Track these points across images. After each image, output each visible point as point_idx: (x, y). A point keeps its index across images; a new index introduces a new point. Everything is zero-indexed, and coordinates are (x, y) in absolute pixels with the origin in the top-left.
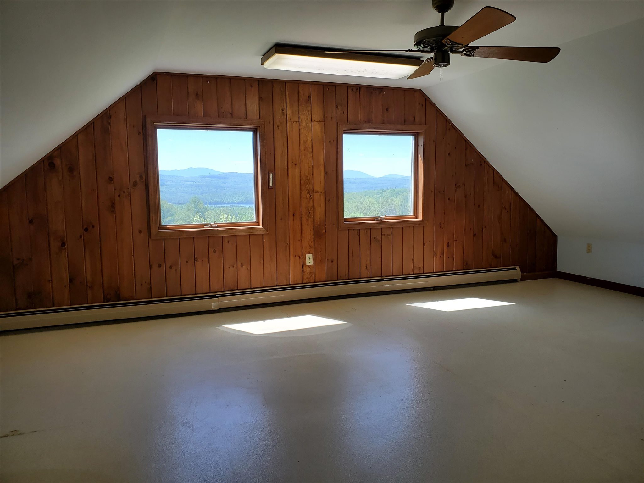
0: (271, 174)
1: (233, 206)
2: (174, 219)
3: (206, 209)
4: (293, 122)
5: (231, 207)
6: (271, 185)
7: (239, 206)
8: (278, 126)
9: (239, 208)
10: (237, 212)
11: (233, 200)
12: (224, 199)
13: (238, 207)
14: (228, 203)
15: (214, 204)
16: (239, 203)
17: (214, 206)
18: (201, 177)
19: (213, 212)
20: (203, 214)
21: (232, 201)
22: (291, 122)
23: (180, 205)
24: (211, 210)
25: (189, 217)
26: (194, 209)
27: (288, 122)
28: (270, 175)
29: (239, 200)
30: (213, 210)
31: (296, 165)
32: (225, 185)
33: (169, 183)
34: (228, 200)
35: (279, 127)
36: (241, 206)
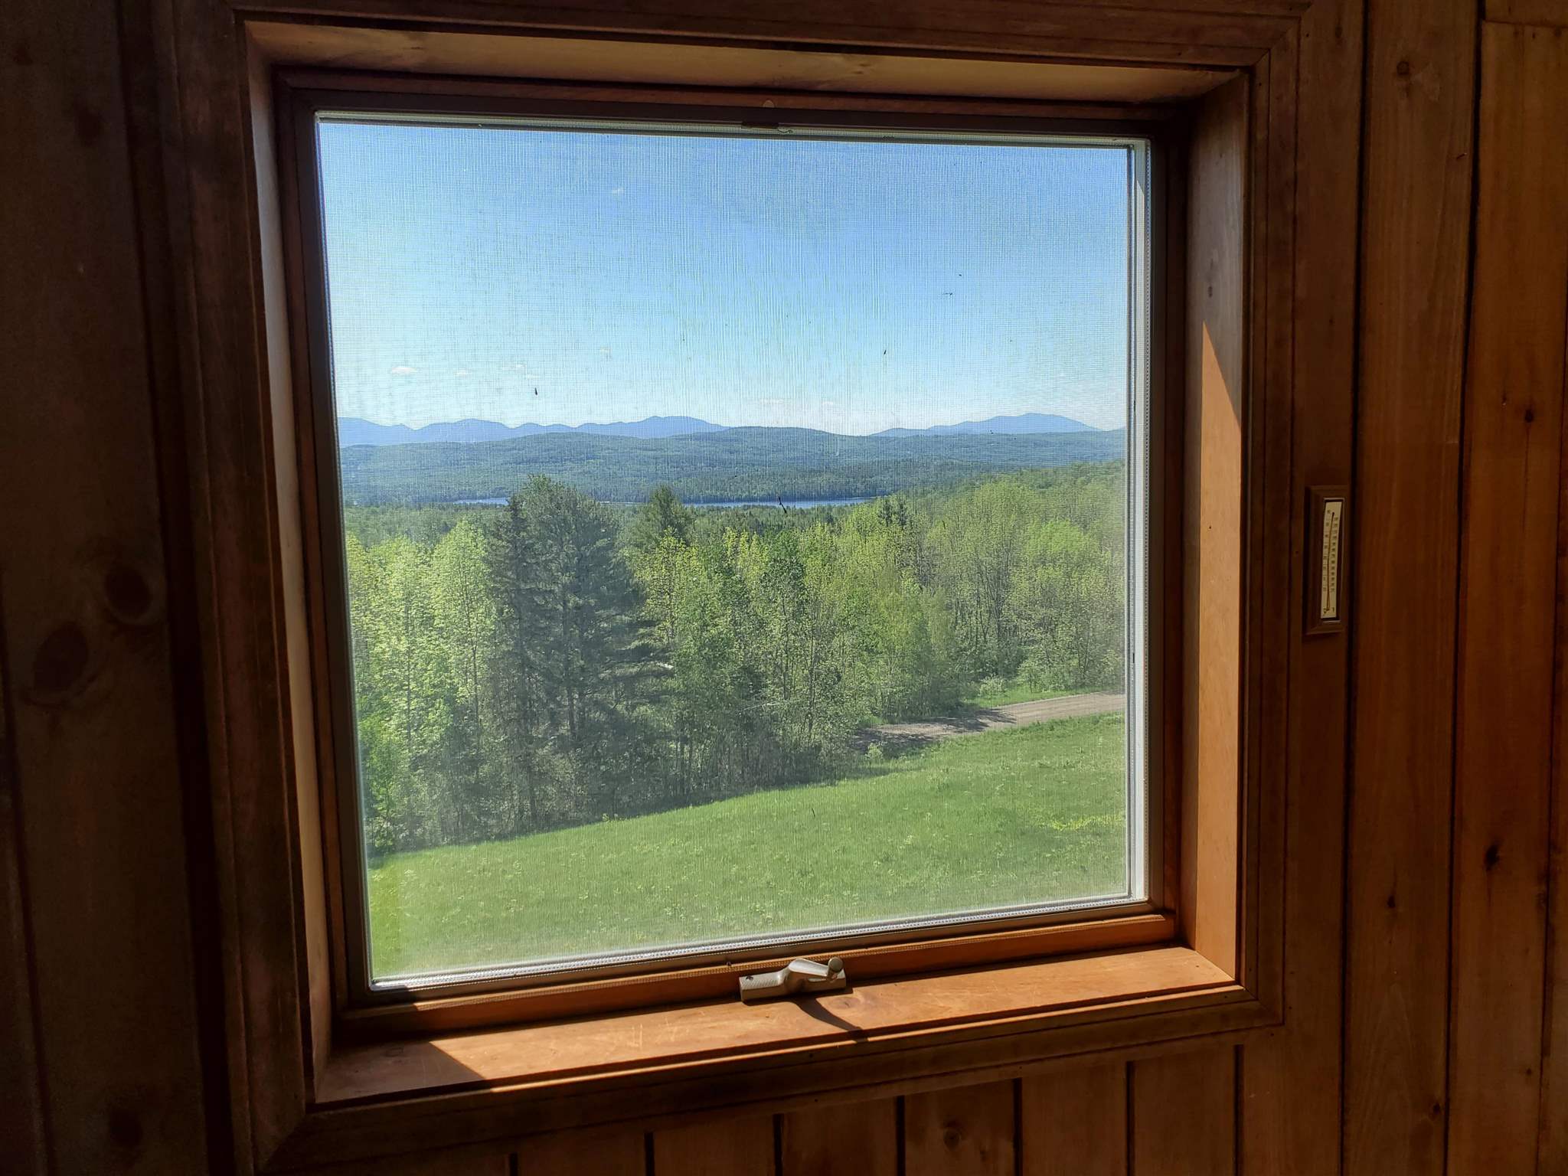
0: (1333, 510)
1: (749, 507)
2: (613, 544)
3: (687, 518)
4: (1529, 30)
5: (745, 508)
6: (1329, 606)
7: (763, 507)
8: (1404, 70)
9: (764, 512)
10: (760, 520)
11: (749, 492)
12: (730, 490)
13: (760, 510)
14: (739, 500)
15: (705, 502)
16: (762, 500)
17: (705, 506)
18: (679, 439)
19: (705, 520)
20: (680, 530)
21: (747, 493)
22: (1509, 30)
23: (629, 505)
24: (701, 518)
25: (650, 537)
26: (660, 517)
27: (1489, 29)
28: (1327, 518)
29: (763, 493)
30: (703, 516)
31: (1529, 417)
32: (734, 457)
33: (605, 453)
34: (739, 493)
35: (1418, 77)
36: (768, 507)
